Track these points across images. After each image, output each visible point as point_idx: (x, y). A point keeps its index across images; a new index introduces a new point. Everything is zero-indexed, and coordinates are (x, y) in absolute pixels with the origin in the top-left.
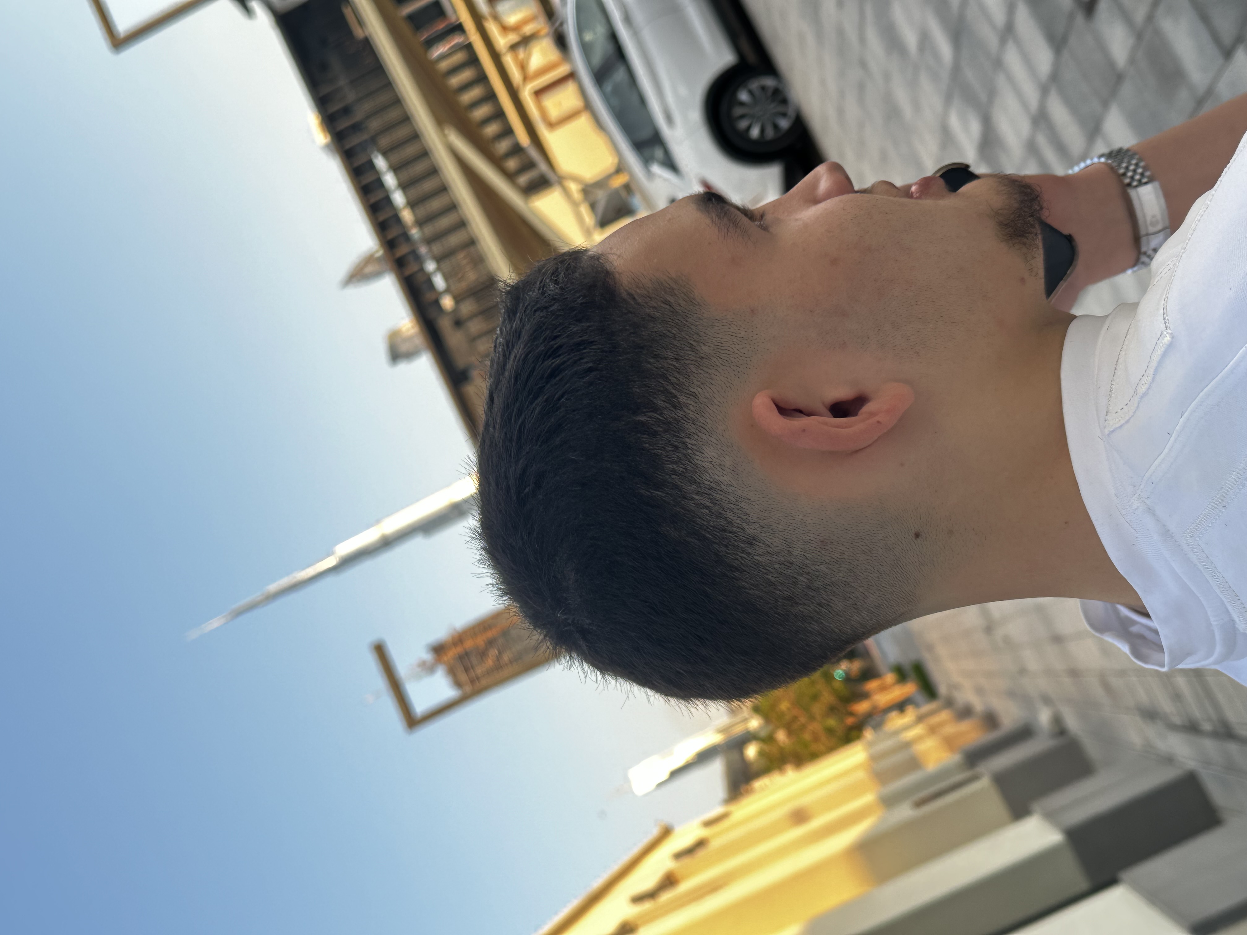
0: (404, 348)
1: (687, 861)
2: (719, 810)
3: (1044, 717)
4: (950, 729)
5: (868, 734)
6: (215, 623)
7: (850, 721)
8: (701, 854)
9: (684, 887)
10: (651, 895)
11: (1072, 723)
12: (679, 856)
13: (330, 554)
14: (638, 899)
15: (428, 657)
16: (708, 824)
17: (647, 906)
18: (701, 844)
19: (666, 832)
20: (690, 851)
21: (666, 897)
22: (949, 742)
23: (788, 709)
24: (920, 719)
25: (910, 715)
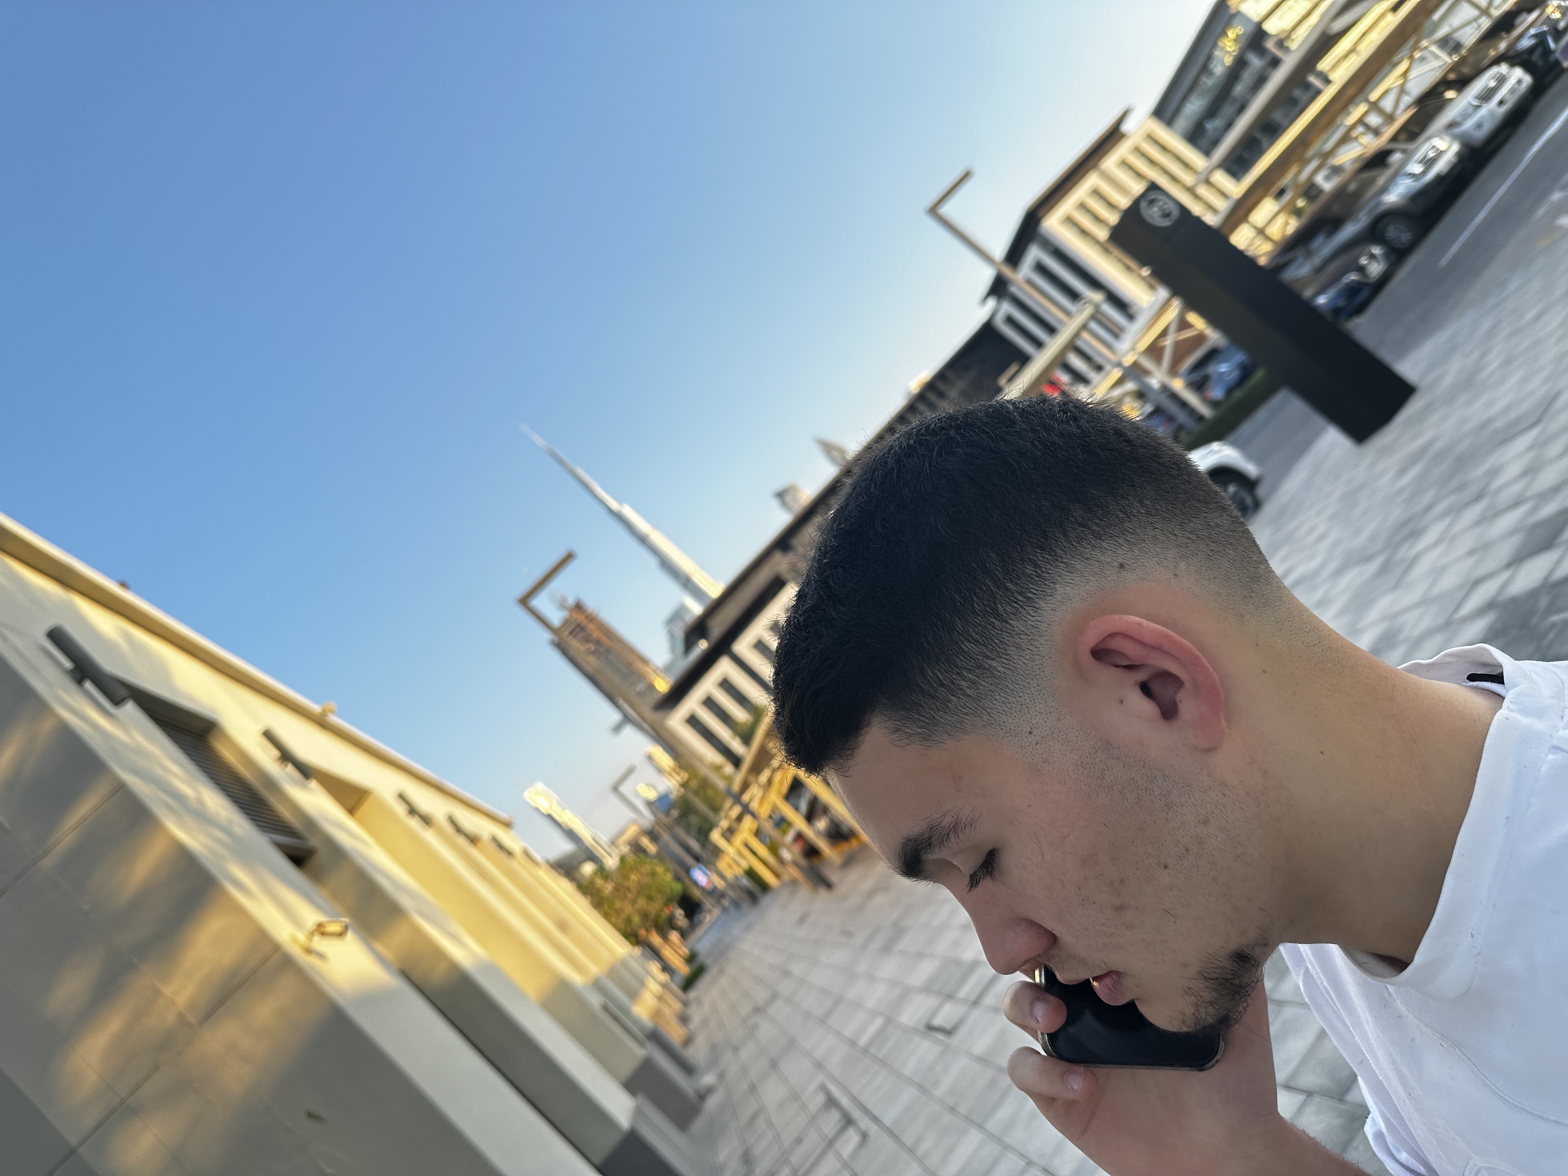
0: (788, 498)
1: (493, 848)
2: (538, 857)
3: (708, 1079)
4: (667, 1012)
5: (637, 951)
6: (539, 441)
7: (643, 932)
8: (502, 856)
9: (474, 852)
10: (459, 830)
11: (712, 1103)
12: (495, 840)
13: (620, 502)
14: (452, 821)
15: (571, 601)
16: (526, 853)
17: (449, 829)
18: (509, 853)
19: (507, 825)
20: (501, 847)
21: (461, 841)
22: (657, 1014)
23: (633, 881)
24: (664, 986)
25: (663, 977)
